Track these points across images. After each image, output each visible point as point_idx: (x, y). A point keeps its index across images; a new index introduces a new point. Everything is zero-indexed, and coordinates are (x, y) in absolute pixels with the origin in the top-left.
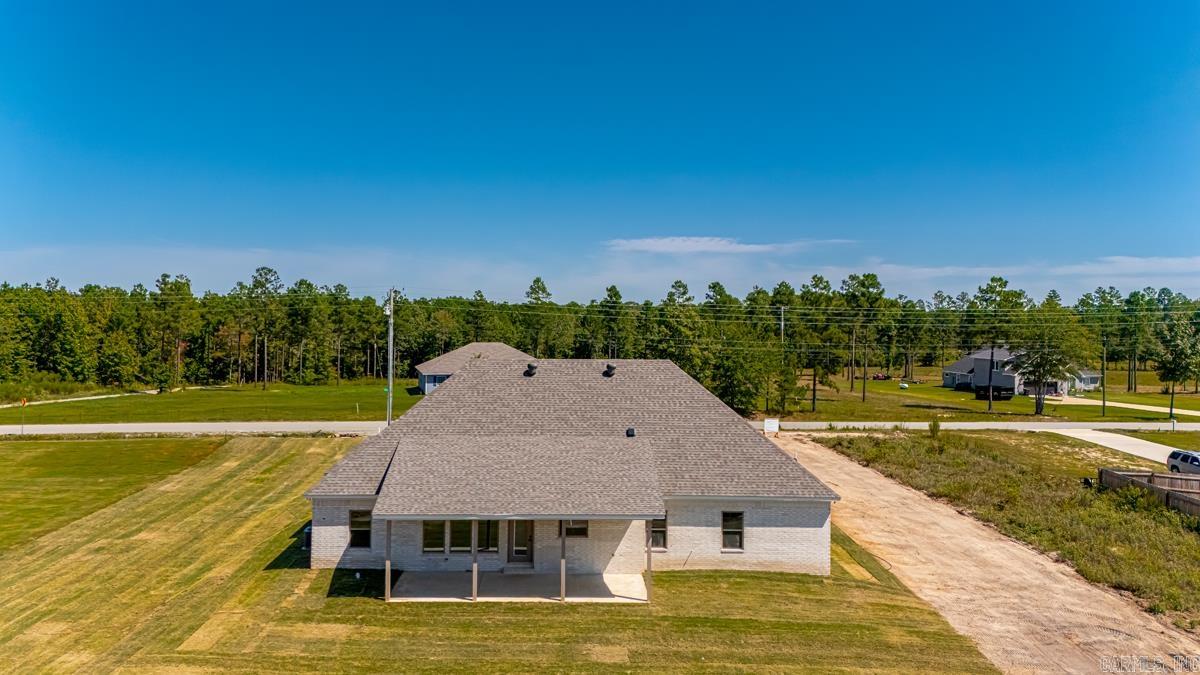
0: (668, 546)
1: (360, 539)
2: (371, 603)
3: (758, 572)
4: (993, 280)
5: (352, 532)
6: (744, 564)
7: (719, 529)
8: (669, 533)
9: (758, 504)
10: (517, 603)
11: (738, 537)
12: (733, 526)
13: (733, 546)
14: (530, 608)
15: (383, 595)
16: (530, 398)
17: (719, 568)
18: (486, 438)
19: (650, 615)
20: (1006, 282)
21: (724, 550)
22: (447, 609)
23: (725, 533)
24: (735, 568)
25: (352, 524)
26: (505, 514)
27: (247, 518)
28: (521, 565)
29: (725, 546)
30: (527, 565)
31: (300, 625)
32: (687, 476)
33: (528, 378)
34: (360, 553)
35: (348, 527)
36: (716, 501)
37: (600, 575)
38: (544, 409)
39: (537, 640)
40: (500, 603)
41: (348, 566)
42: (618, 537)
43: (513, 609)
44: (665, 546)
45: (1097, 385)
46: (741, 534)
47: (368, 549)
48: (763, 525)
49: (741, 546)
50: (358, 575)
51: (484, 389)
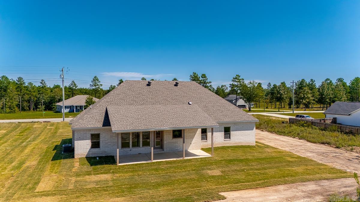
0: (208, 140)
1: (95, 145)
2: (112, 166)
3: (235, 146)
4: (237, 75)
5: (92, 142)
6: (231, 144)
7: (223, 133)
8: (208, 135)
9: (235, 123)
10: (169, 161)
11: (229, 135)
12: (227, 131)
13: (227, 138)
14: (174, 162)
15: (116, 163)
16: (152, 93)
17: (224, 146)
18: (140, 106)
19: (216, 160)
20: (240, 76)
21: (225, 140)
22: (144, 165)
23: (225, 134)
24: (228, 145)
25: (92, 139)
26: (164, 128)
27: (26, 147)
28: (159, 150)
29: (225, 138)
30: (161, 150)
31: (87, 177)
32: (212, 116)
33: (149, 87)
34: (96, 150)
35: (90, 140)
36: (222, 124)
37: (187, 151)
38: (158, 96)
39: (186, 171)
40: (163, 162)
41: (91, 156)
42: (192, 138)
43: (167, 163)
44: (206, 140)
45: (253, 106)
46: (230, 134)
47: (99, 149)
48: (236, 131)
49: (230, 138)
50: (98, 158)
51: (134, 90)
